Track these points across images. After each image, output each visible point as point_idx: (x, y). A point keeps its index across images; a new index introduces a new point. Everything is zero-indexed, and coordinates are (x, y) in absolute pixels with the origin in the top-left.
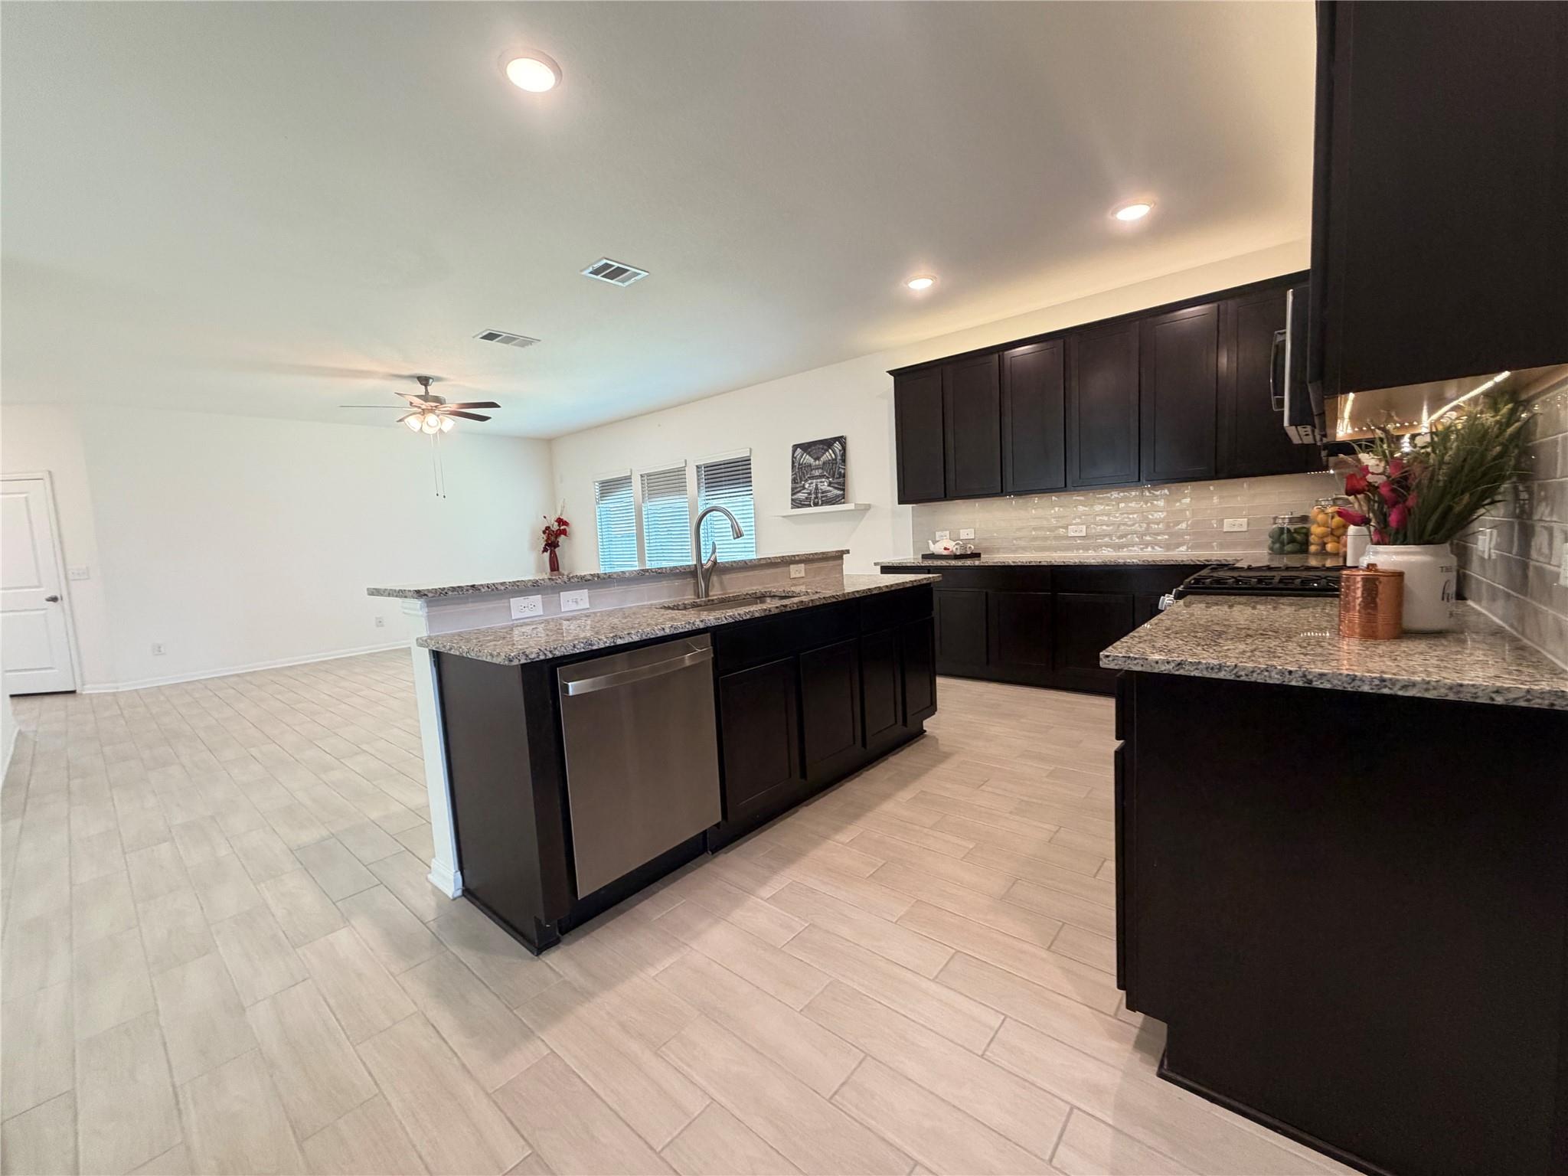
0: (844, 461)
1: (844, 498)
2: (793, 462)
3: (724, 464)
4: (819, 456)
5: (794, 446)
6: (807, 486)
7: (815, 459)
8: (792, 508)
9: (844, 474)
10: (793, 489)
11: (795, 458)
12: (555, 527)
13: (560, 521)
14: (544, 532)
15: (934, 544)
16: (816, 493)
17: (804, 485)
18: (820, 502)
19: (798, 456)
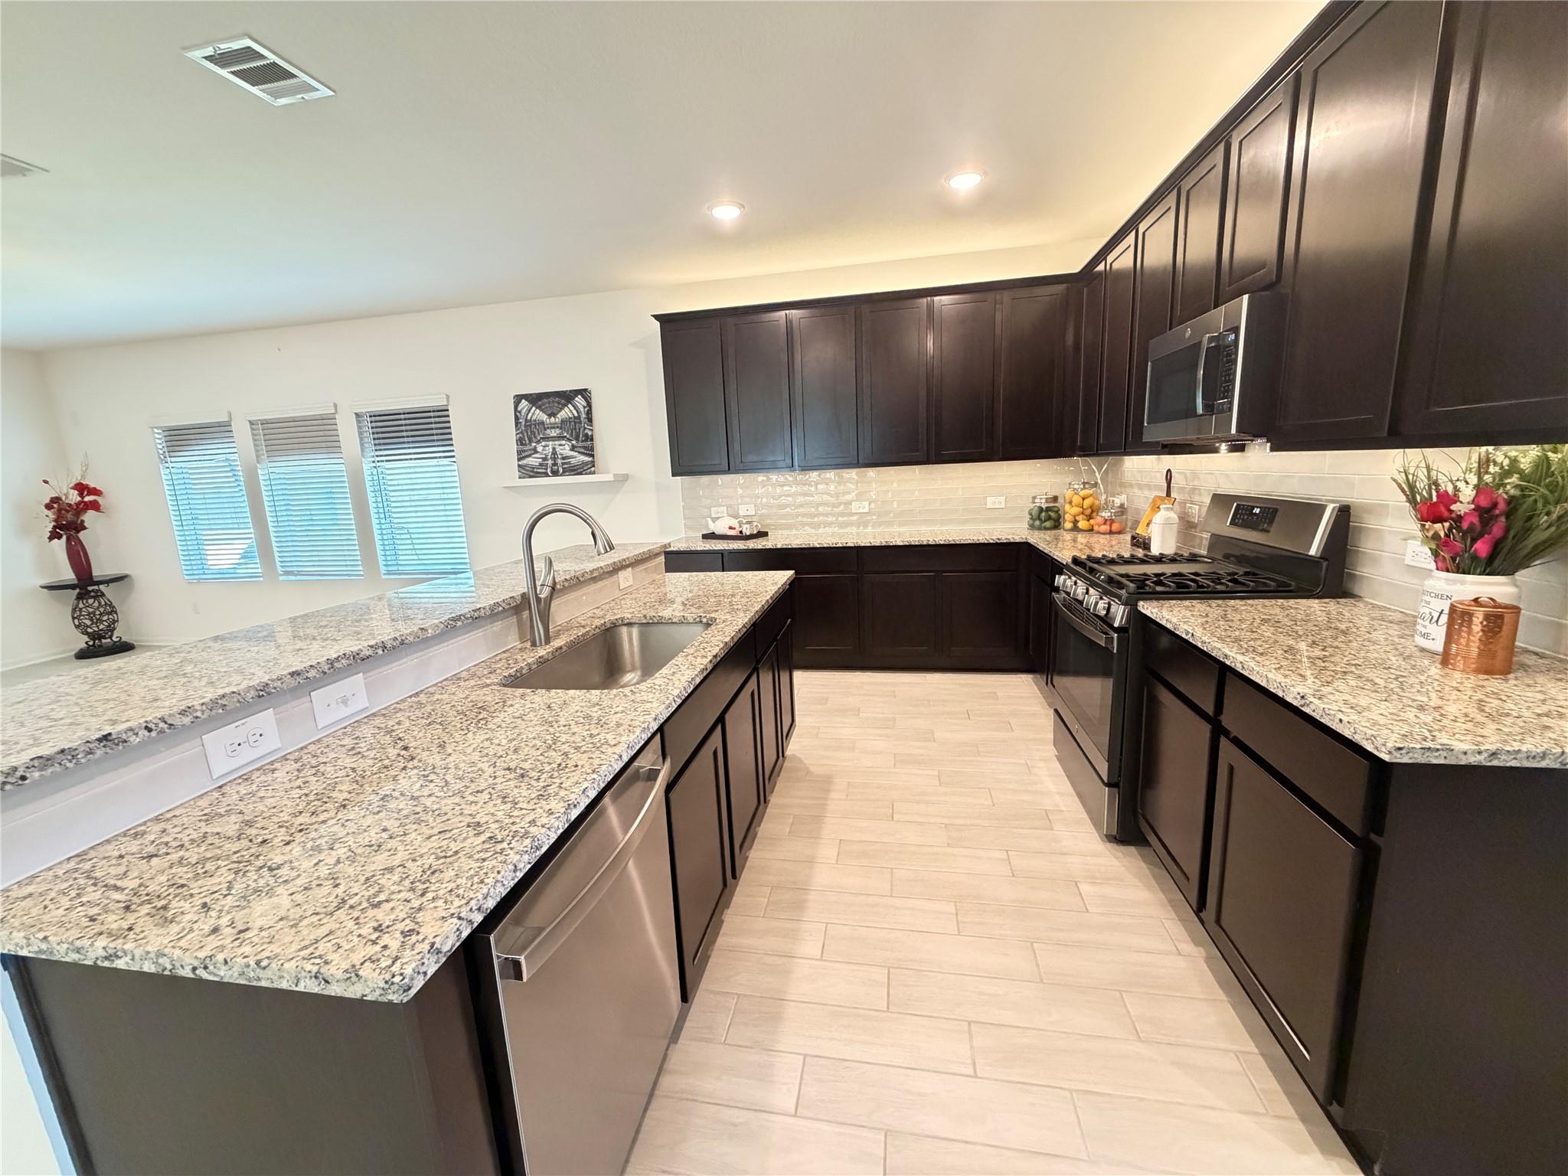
0: (590, 420)
1: (594, 466)
2: (517, 419)
3: (404, 414)
4: (555, 411)
5: (517, 396)
6: (540, 449)
7: (550, 416)
8: (520, 478)
9: (592, 435)
10: (519, 452)
11: (520, 412)
12: (74, 497)
13: (81, 488)
14: (48, 507)
15: (714, 522)
16: (554, 459)
17: (535, 447)
18: (561, 470)
19: (524, 411)
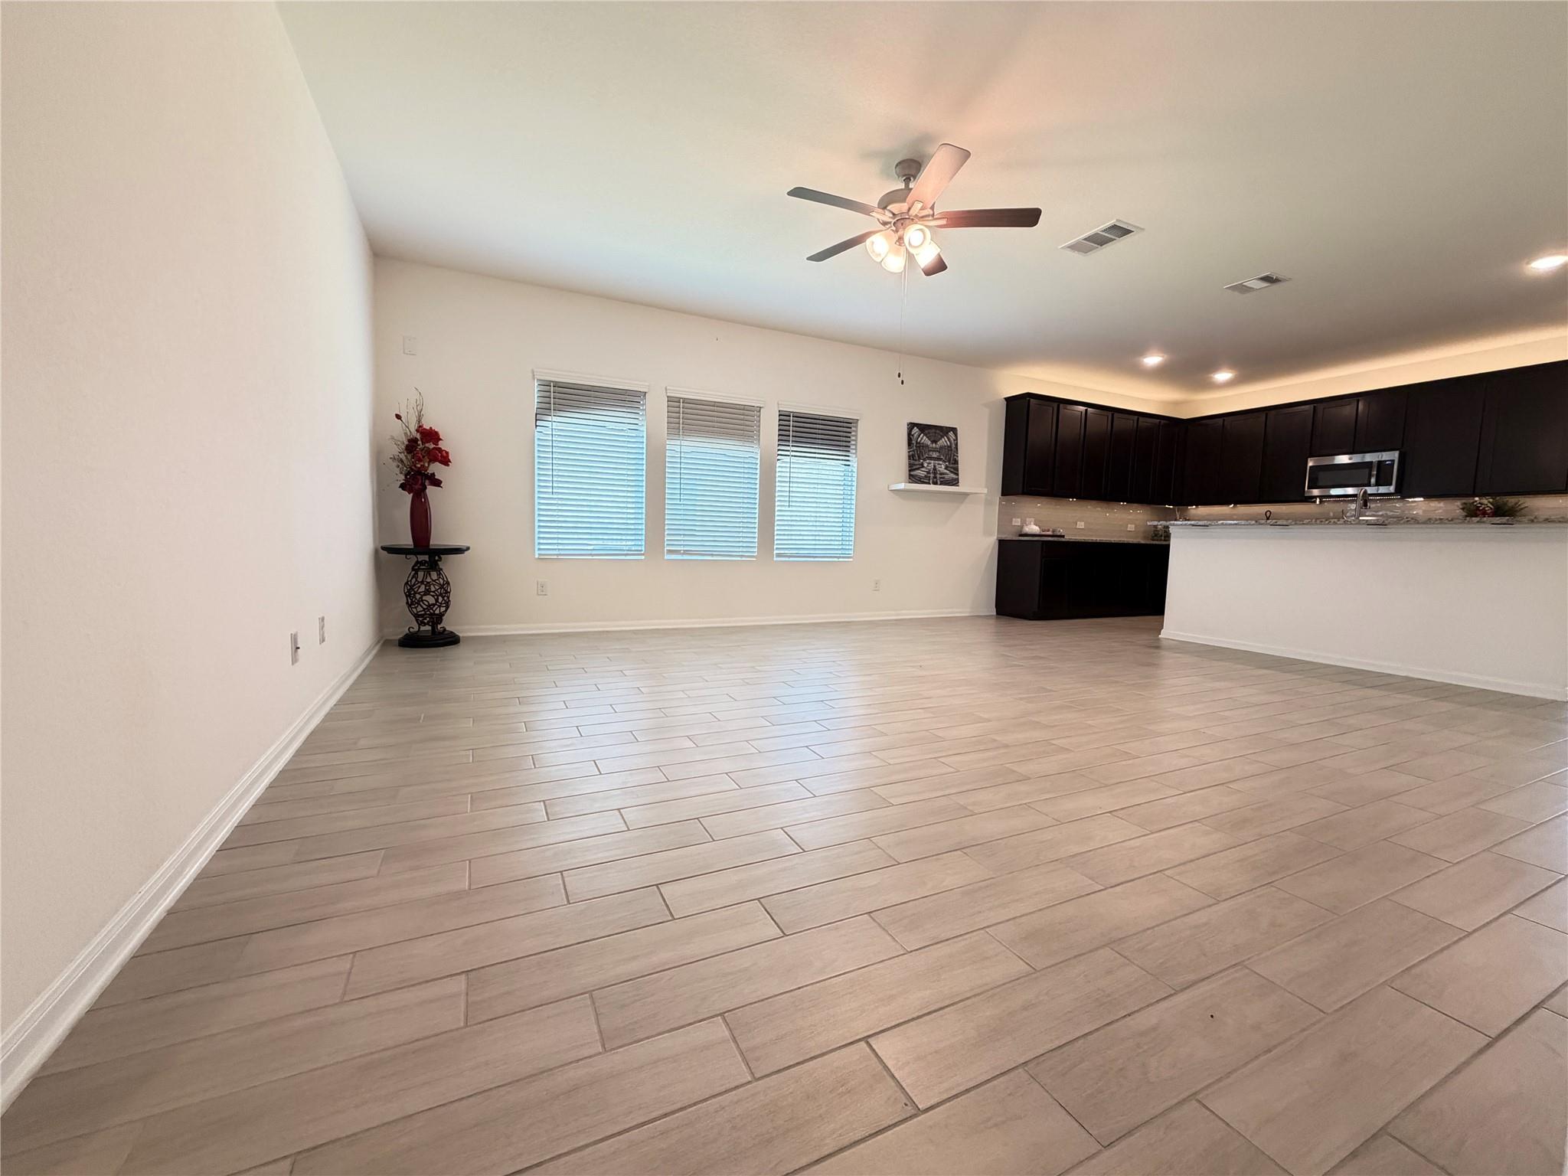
0: (956, 450)
1: (956, 482)
2: (909, 439)
3: (820, 419)
4: (936, 439)
5: (910, 423)
6: (925, 465)
7: (932, 442)
8: (909, 483)
9: (957, 460)
10: (910, 465)
11: (912, 435)
13: (426, 433)
16: (935, 473)
17: (922, 464)
18: (938, 482)
19: (915, 435)
